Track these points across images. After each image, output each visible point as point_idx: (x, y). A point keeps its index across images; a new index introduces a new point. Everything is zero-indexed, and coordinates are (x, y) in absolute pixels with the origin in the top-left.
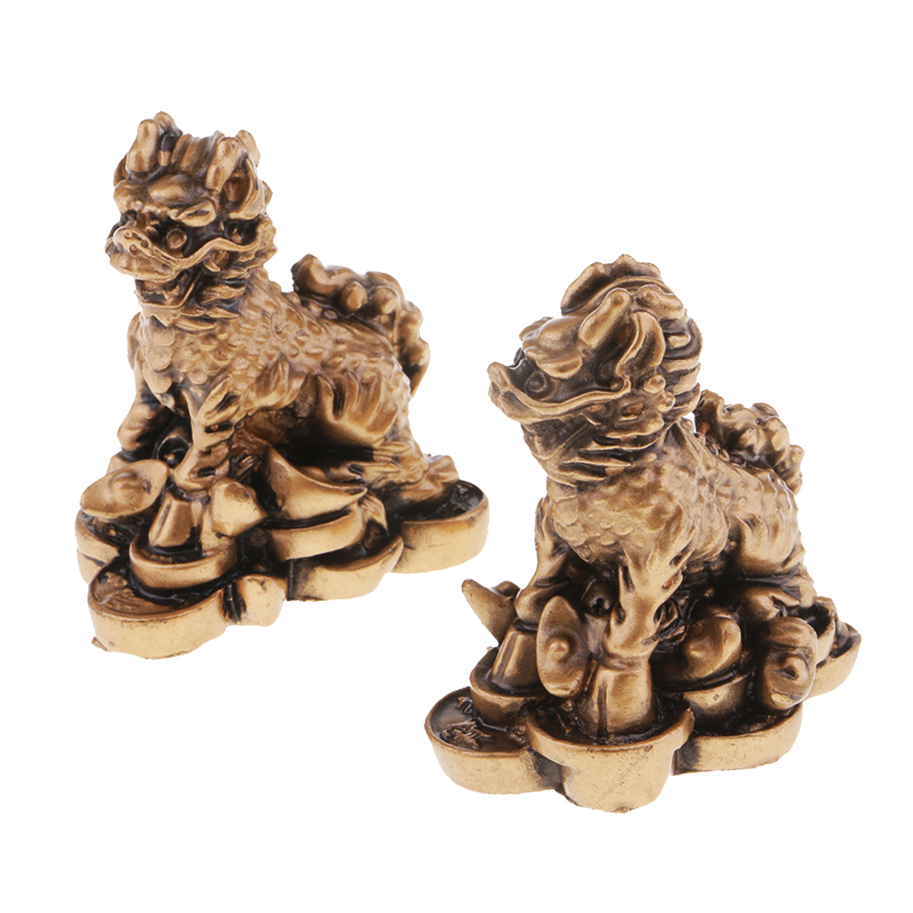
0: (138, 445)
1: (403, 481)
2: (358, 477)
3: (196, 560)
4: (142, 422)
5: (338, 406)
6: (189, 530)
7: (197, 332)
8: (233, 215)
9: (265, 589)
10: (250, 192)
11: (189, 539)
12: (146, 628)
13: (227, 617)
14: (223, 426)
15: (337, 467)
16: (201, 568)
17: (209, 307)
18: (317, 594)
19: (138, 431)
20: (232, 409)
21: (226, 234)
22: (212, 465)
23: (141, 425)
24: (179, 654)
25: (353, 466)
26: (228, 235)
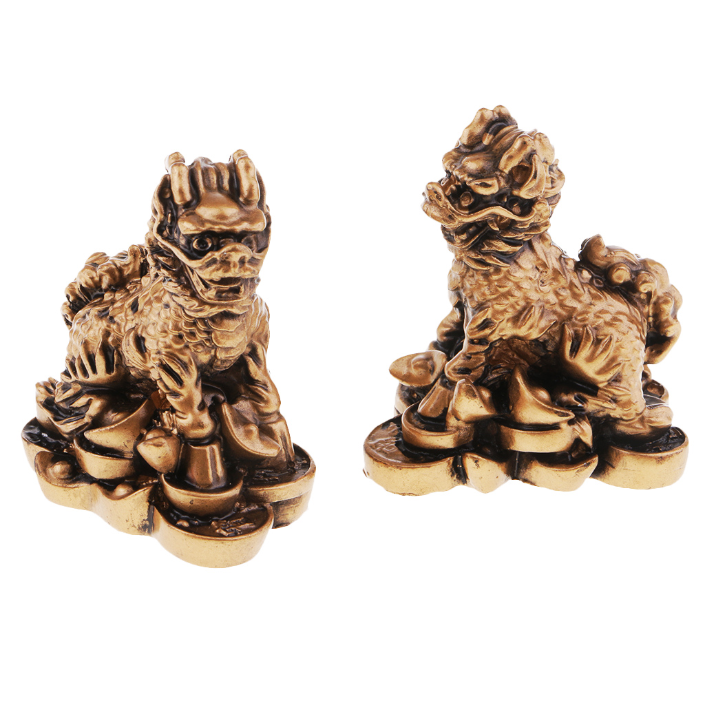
0: (445, 338)
1: (618, 416)
2: (580, 405)
3: (440, 432)
4: (453, 323)
5: (575, 350)
6: (443, 409)
7: (477, 270)
8: (515, 193)
9: (478, 466)
10: (530, 180)
11: (441, 415)
12: (386, 469)
13: (455, 478)
14: (482, 341)
15: (567, 394)
16: (439, 438)
17: (485, 254)
18: (533, 480)
19: (448, 329)
20: (487, 331)
21: (507, 205)
22: (470, 368)
23: (452, 325)
24: (409, 494)
25: (579, 396)
26: (508, 207)
